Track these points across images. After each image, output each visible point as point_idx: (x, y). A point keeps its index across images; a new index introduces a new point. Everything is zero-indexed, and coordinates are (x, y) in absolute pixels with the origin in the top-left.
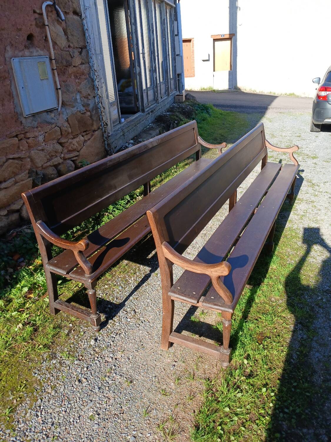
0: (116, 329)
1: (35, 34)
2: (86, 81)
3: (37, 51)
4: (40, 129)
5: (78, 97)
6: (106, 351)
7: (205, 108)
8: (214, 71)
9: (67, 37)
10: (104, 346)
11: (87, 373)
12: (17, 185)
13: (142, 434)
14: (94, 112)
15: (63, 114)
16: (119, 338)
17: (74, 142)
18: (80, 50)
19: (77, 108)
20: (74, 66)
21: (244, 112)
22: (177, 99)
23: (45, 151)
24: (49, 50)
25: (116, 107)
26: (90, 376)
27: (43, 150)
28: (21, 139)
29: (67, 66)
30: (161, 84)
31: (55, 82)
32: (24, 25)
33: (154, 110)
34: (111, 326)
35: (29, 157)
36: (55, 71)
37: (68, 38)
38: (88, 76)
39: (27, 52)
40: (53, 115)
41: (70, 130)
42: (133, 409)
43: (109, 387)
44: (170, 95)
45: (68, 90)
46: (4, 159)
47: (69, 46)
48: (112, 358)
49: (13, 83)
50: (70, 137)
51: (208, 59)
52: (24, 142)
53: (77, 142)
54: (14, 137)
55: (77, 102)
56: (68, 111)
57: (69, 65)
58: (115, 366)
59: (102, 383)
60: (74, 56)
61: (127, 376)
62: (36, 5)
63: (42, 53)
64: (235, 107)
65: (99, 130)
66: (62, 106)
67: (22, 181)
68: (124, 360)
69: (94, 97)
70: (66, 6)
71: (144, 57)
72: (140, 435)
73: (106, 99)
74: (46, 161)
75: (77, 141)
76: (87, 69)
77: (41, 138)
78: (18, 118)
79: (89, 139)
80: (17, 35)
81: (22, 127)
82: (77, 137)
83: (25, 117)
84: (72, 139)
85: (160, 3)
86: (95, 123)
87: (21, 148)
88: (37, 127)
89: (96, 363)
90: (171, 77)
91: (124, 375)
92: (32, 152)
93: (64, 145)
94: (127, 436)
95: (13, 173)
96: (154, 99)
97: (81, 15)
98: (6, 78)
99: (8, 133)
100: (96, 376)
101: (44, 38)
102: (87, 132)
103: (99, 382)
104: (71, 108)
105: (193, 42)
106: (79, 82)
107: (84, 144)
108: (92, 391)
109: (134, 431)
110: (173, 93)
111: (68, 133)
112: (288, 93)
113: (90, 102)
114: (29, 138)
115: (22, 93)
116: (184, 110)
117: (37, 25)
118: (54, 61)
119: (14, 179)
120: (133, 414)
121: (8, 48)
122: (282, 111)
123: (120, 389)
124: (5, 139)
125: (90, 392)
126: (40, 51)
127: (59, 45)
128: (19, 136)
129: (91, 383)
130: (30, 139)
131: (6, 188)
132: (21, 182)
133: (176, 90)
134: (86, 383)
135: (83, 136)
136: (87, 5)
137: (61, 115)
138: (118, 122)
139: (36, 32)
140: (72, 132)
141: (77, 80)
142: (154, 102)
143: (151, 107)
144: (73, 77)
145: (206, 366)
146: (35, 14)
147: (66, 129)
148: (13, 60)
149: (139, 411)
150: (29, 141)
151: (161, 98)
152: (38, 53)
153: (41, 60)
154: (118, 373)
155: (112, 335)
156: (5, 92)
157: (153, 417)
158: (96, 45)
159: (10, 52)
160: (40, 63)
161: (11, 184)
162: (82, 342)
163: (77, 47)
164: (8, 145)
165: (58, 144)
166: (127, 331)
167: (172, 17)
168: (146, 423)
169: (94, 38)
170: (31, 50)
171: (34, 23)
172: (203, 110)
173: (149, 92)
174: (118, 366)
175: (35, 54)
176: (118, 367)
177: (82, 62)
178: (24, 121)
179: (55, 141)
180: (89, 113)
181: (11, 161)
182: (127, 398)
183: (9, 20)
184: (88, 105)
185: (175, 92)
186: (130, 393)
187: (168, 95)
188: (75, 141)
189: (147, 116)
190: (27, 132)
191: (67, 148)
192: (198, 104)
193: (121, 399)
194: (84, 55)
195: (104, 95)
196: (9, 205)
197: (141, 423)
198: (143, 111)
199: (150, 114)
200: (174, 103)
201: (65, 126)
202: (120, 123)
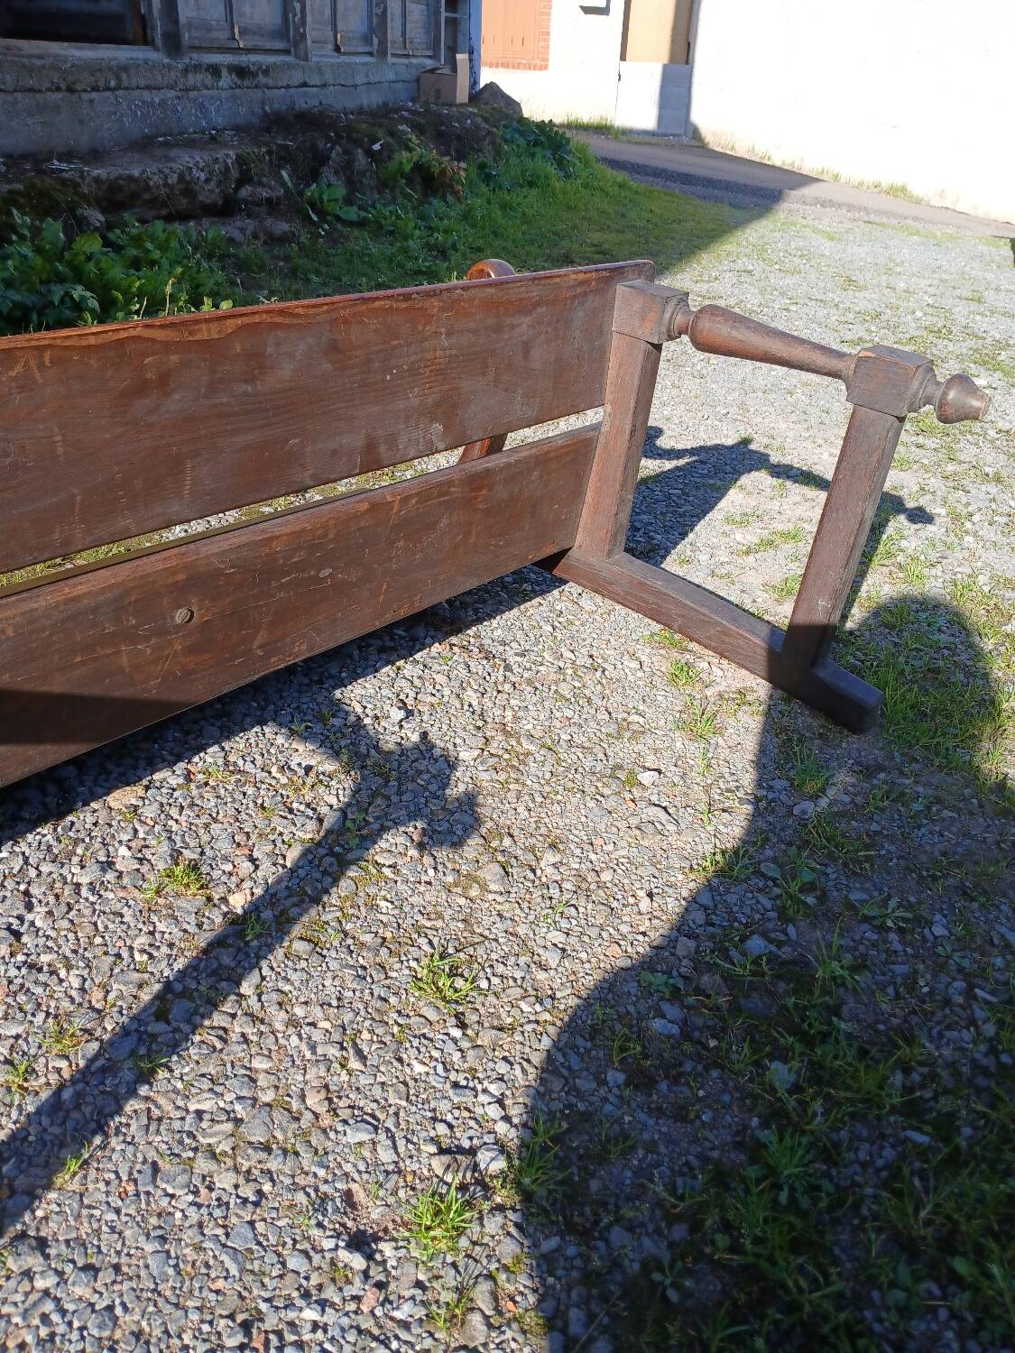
7: (550, 138)
8: (623, 58)
21: (718, 200)
22: (429, 88)
33: (266, 72)
44: (390, 60)
51: (603, 5)
96: (282, 33)
110: (413, 59)
112: (885, 185)
116: (443, 124)
122: (872, 218)
133: (435, 57)
142: (280, 45)
143: (253, 58)
151: (337, 49)
172: (536, 143)
185: (428, 61)
187: (383, 53)
189: (192, 79)
198: (173, 44)
199: (226, 79)
200: (413, 100)
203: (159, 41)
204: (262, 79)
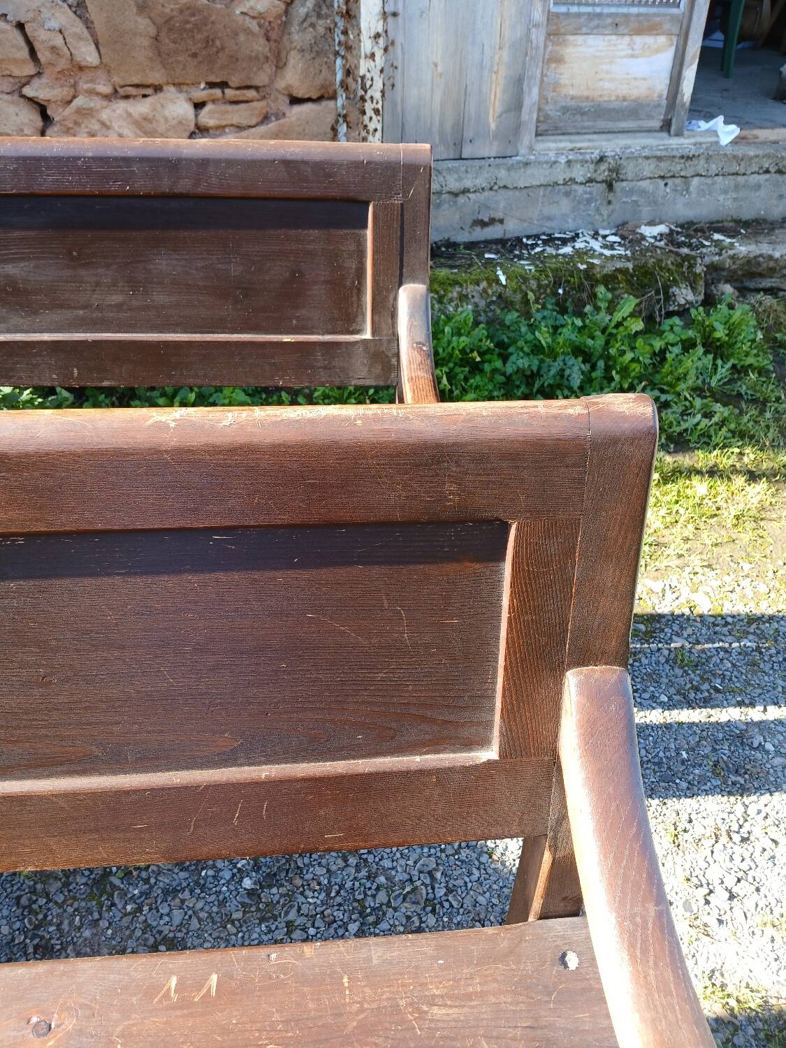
17: (105, 115)
41: (88, 55)
50: (89, 86)
65: (329, 103)
75: (129, 115)
79: (240, 129)
82: (145, 96)
84: (107, 97)
86: (296, 65)
102: (229, 92)
111: (77, 67)
135: (195, 104)
138: (657, 124)
140: (103, 66)
147: (59, 41)
165: (16, 97)
201: (54, 24)
202: (666, 126)
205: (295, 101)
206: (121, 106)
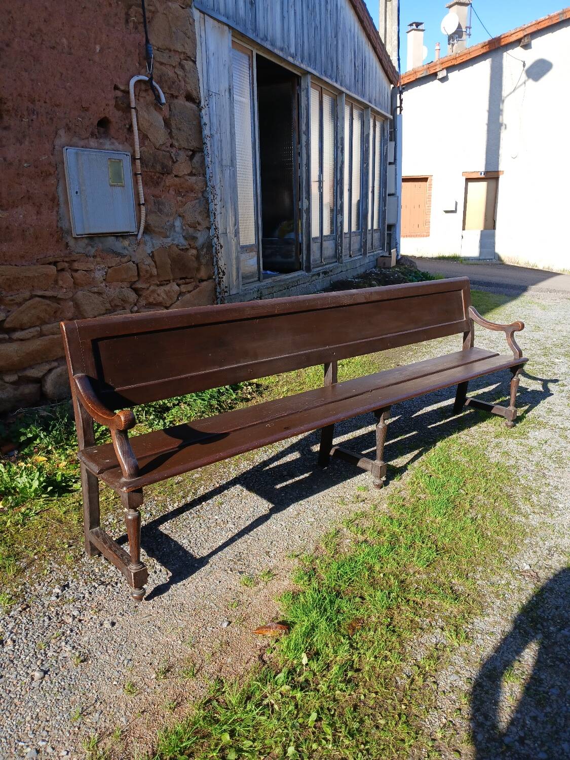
0: (106, 576)
1: (112, 119)
2: (197, 201)
3: (113, 144)
4: (98, 259)
5: (178, 223)
6: (71, 606)
8: (464, 229)
9: (169, 131)
10: (71, 598)
11: (21, 634)
12: (42, 338)
13: (53, 749)
14: (205, 250)
15: (145, 244)
16: (103, 590)
17: (159, 292)
18: (191, 153)
19: (173, 240)
20: (176, 176)
22: (381, 263)
23: (104, 296)
24: (132, 145)
25: (254, 254)
26: (23, 639)
27: (99, 293)
28: (63, 270)
29: (163, 174)
30: (352, 235)
31: (137, 194)
32: (94, 103)
33: (331, 271)
34: (99, 570)
35: (72, 299)
36: (140, 177)
37: (170, 133)
38: (200, 195)
39: (93, 142)
40: (126, 243)
41: (155, 271)
42: (63, 703)
43: (43, 661)
44: (368, 255)
45: (160, 211)
46: (27, 294)
47: (172, 146)
48: (74, 617)
49: (61, 183)
50: (154, 282)
51: (454, 210)
52: (67, 275)
53: (167, 293)
54: (50, 264)
55: (175, 231)
56: (154, 241)
57: (166, 171)
58: (72, 631)
59: (36, 652)
60: (177, 160)
61: (84, 650)
62: (119, 78)
63: (120, 147)
64: (488, 284)
65: (210, 281)
66: (144, 232)
67: (53, 334)
68: (92, 624)
69: (209, 228)
70: (174, 86)
71: (321, 188)
72: (49, 750)
73: (233, 236)
74: (104, 312)
75: (165, 290)
76: (201, 184)
77: (99, 275)
78: (62, 237)
79: (189, 292)
80: (79, 116)
81: (67, 252)
82: (167, 284)
83: (75, 238)
84: (158, 286)
85: (362, 110)
86: (203, 269)
87: (60, 283)
88: (94, 257)
89: (44, 621)
90: (375, 227)
91: (79, 647)
92: (80, 293)
93: (140, 293)
94: (25, 747)
95: (38, 318)
96: (335, 256)
97: (200, 102)
98: (50, 174)
99: (42, 256)
100: (32, 640)
101: (127, 126)
102: (187, 280)
103: (32, 650)
104: (162, 238)
105: (431, 182)
106: (182, 202)
107: (178, 298)
108: (12, 661)
109: (43, 741)
110: (375, 253)
111: (151, 276)
113: (198, 235)
114: (77, 271)
115: (74, 200)
116: (387, 278)
117: (117, 106)
118: (138, 162)
119: (38, 329)
120: (58, 713)
121: (62, 132)
123: (61, 667)
124: (35, 265)
125: (8, 662)
126: (117, 144)
127: (152, 140)
128: (59, 264)
129: (18, 650)
130: (79, 272)
131: (22, 340)
132: (51, 336)
133: (383, 249)
134: (9, 648)
135: (179, 285)
136: (213, 89)
137: (142, 246)
138: (257, 279)
139: (115, 116)
140: (158, 275)
141: (179, 198)
142: (334, 260)
143: (327, 266)
144: (172, 192)
145: (229, 660)
146: (117, 91)
147: (148, 268)
148: (67, 149)
149: (71, 710)
150: (76, 275)
151: (350, 256)
152: (112, 147)
153: (116, 157)
154: (71, 642)
155: (94, 584)
156: (47, 195)
157: (90, 724)
158: (224, 152)
159: (63, 138)
160: (113, 160)
161: (32, 335)
162: (40, 585)
163: (184, 148)
164: (36, 275)
165: (130, 289)
166: (122, 581)
167: (386, 134)
168: (71, 731)
169: (221, 141)
170: (101, 141)
171: (113, 102)
173: (325, 244)
174: (78, 631)
175: (107, 147)
176: (77, 634)
177: (192, 172)
178: (72, 243)
179: (125, 284)
180: (194, 252)
181: (37, 299)
182: (63, 683)
183: (70, 94)
184: (194, 238)
185: (380, 251)
186: (73, 677)
187: (365, 254)
188: (161, 290)
189: (314, 278)
190: (75, 261)
191: (146, 298)
192: (415, 272)
193: (52, 683)
194: (197, 162)
195: (231, 229)
196: (25, 369)
197: (64, 730)
198: (308, 269)
199: (322, 276)
200: (375, 267)
201: (146, 263)
202: (259, 280)
203: (304, 269)
204: (330, 273)
205: (202, 281)
206: (162, 288)
